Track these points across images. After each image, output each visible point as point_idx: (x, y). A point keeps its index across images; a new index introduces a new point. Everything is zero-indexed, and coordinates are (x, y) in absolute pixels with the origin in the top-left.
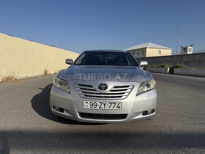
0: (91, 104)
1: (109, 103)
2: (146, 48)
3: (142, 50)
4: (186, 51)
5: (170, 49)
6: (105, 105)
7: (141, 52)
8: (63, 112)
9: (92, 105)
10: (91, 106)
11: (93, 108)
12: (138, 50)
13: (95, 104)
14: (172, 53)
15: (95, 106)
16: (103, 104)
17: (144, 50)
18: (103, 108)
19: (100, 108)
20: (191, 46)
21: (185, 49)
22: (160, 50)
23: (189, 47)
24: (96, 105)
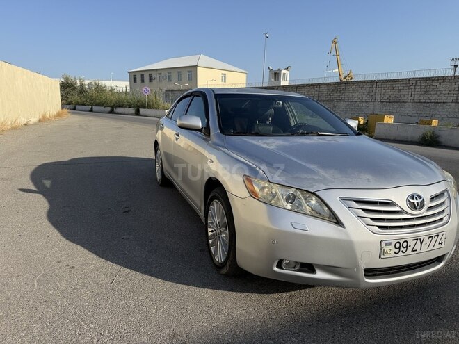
0: (398, 246)
1: (430, 237)
2: (196, 66)
3: (189, 72)
4: (278, 80)
5: (244, 71)
6: (421, 243)
7: (185, 75)
8: (313, 271)
9: (399, 248)
10: (397, 251)
11: (401, 254)
12: (179, 70)
13: (405, 245)
14: (247, 84)
15: (404, 250)
16: (419, 240)
17: (192, 71)
18: (419, 251)
19: (413, 251)
20: (286, 69)
21: (276, 75)
22: (225, 74)
23: (283, 71)
24: (407, 247)
